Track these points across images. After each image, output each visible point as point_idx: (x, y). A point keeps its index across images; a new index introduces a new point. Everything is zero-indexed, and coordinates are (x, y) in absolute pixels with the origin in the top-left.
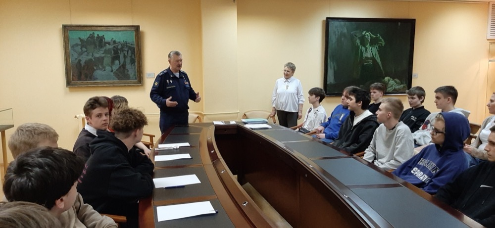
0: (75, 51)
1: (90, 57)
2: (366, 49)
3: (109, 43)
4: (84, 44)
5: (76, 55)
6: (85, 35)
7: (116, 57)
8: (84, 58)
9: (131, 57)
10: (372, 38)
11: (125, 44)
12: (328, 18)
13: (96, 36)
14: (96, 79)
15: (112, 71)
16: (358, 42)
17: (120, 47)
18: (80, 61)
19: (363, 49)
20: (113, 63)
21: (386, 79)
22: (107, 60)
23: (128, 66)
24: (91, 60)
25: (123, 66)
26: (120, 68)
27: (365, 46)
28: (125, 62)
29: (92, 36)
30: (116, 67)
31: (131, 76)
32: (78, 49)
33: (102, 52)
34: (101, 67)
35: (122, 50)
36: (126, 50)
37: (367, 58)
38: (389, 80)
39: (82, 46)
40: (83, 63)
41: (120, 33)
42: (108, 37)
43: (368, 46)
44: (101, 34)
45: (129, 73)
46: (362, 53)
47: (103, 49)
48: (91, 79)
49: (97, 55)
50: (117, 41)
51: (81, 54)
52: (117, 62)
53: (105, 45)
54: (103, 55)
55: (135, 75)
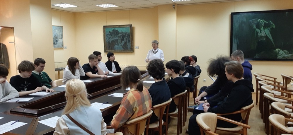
0: (108, 37)
1: (113, 40)
2: (261, 30)
3: (120, 33)
4: (111, 34)
5: (108, 39)
6: (111, 30)
7: (123, 39)
8: (111, 40)
9: (129, 39)
10: (265, 23)
11: (126, 33)
12: (232, 13)
13: (115, 30)
14: (115, 49)
15: (121, 46)
16: (255, 26)
17: (124, 35)
18: (109, 41)
19: (258, 30)
20: (121, 42)
21: (277, 50)
22: (119, 41)
23: (128, 43)
24: (113, 41)
25: (126, 43)
26: (124, 44)
27: (259, 29)
28: (126, 41)
29: (114, 30)
30: (122, 44)
31: (129, 48)
32: (109, 36)
33: (117, 37)
34: (117, 44)
35: (125, 36)
36: (127, 36)
37: (261, 36)
38: (279, 51)
39: (110, 35)
40: (110, 42)
41: (124, 28)
42: (120, 30)
43: (262, 29)
44: (117, 29)
45: (128, 46)
46: (257, 33)
47: (118, 36)
48: (113, 49)
49: (115, 39)
50: (123, 32)
51: (109, 38)
52: (123, 41)
53: (119, 34)
54: (118, 39)
55: (130, 47)
